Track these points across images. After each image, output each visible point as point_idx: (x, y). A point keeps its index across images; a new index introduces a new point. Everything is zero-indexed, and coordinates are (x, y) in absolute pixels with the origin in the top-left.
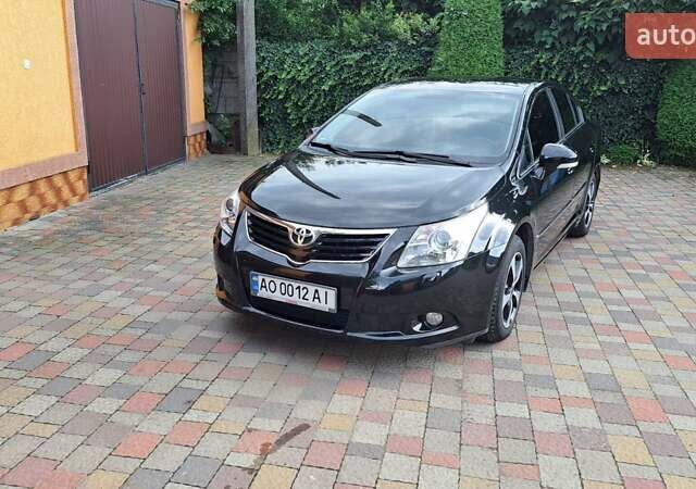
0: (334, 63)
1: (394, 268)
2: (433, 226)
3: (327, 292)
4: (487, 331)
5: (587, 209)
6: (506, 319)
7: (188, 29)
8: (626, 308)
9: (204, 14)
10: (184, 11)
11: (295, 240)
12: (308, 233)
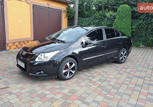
1: (34, 61)
2: (44, 54)
3: (24, 64)
4: (57, 77)
5: (121, 57)
6: (66, 76)
7: (64, 15)
8: (105, 79)
9: (68, 12)
10: (63, 12)
11: (23, 54)
12: (25, 53)
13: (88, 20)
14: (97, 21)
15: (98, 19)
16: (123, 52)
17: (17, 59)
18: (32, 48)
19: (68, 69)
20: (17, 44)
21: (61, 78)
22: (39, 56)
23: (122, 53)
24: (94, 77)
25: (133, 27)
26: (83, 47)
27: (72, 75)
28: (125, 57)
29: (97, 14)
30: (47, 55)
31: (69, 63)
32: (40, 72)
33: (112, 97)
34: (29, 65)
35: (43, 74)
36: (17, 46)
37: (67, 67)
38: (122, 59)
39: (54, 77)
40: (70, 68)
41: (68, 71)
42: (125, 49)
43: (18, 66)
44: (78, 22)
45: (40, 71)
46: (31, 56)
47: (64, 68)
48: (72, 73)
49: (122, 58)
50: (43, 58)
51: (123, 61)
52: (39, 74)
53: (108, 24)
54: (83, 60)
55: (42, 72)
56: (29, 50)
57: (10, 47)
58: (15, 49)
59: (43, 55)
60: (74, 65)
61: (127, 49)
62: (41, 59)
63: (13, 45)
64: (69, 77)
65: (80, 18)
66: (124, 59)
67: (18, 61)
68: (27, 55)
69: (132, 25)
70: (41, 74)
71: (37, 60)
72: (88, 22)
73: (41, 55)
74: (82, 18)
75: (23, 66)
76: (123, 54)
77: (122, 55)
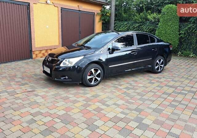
0: (132, 27)
1: (59, 66)
2: (68, 59)
3: (49, 70)
4: (81, 82)
5: (156, 66)
6: (91, 82)
7: (97, 19)
8: (132, 87)
9: (103, 15)
10: (96, 15)
11: (49, 60)
12: (50, 58)
13: (126, 24)
14: (137, 25)
15: (138, 23)
16: (160, 61)
17: (43, 65)
18: (58, 54)
19: (93, 75)
20: (43, 52)
21: (85, 85)
22: (64, 61)
23: (158, 61)
24: (121, 85)
25: (180, 32)
26: (110, 53)
27: (98, 82)
28: (162, 66)
29: (137, 17)
30: (71, 60)
31: (94, 70)
32: (65, 78)
33: (134, 101)
34: (54, 70)
35: (67, 79)
36: (44, 54)
37: (91, 74)
38: (158, 69)
39: (78, 83)
40: (95, 74)
41: (93, 77)
42: (162, 57)
43: (44, 73)
44: (114, 27)
45: (65, 76)
46: (57, 61)
47: (89, 74)
48: (98, 80)
49: (158, 67)
50: (67, 63)
51: (159, 70)
52: (64, 79)
53: (150, 29)
54: (109, 67)
55: (67, 77)
56: (55, 56)
57: (36, 55)
58: (41, 57)
59: (67, 61)
60: (99, 71)
61: (164, 57)
62: (66, 64)
63: (40, 53)
64: (95, 84)
65: (118, 22)
66: (160, 69)
67: (44, 66)
68: (53, 61)
69: (180, 30)
70: (65, 79)
71: (62, 65)
72: (127, 26)
73: (66, 61)
74: (119, 21)
75: (49, 72)
76: (159, 63)
77: (157, 63)
